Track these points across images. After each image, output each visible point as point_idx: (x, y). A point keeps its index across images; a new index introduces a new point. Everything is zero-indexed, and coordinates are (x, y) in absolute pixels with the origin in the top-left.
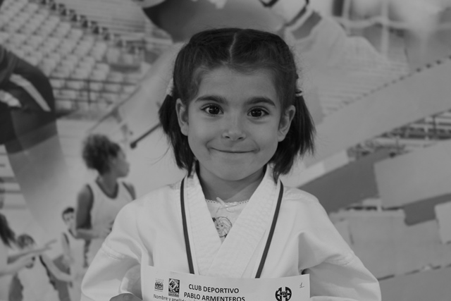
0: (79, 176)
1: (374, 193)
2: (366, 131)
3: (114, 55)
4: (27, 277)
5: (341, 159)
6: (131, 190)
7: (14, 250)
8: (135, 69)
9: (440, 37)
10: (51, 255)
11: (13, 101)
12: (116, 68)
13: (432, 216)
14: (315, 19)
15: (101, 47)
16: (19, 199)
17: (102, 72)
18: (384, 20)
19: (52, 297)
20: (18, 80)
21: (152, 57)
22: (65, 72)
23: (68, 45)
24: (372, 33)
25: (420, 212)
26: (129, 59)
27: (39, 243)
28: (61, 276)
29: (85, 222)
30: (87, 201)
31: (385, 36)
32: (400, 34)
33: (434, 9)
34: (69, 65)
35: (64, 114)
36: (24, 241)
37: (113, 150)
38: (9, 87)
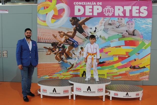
0: (80, 50)
1: (103, 51)
2: (102, 46)
3: (83, 41)
4: (76, 58)
5: (100, 49)
6: (84, 51)
7: (75, 56)
8: (84, 42)
9: (108, 39)
10: (78, 56)
11: (75, 44)
12: (83, 42)
13: (108, 53)
14: (98, 38)
15: (82, 40)
16: (75, 52)
17: (82, 42)
18: (104, 38)
19: (78, 59)
20: (75, 42)
21: (86, 41)
22: (79, 42)
23: (79, 40)
24: (103, 39)
25: (107, 53)
26: (84, 41)
27: (77, 55)
28: (79, 58)
29: (80, 54)
30: (81, 52)
31: (104, 39)
32: (105, 39)
33: (108, 37)
34: (79, 41)
35: (79, 45)
36: (76, 55)
37: (83, 48)
38: (75, 43)
